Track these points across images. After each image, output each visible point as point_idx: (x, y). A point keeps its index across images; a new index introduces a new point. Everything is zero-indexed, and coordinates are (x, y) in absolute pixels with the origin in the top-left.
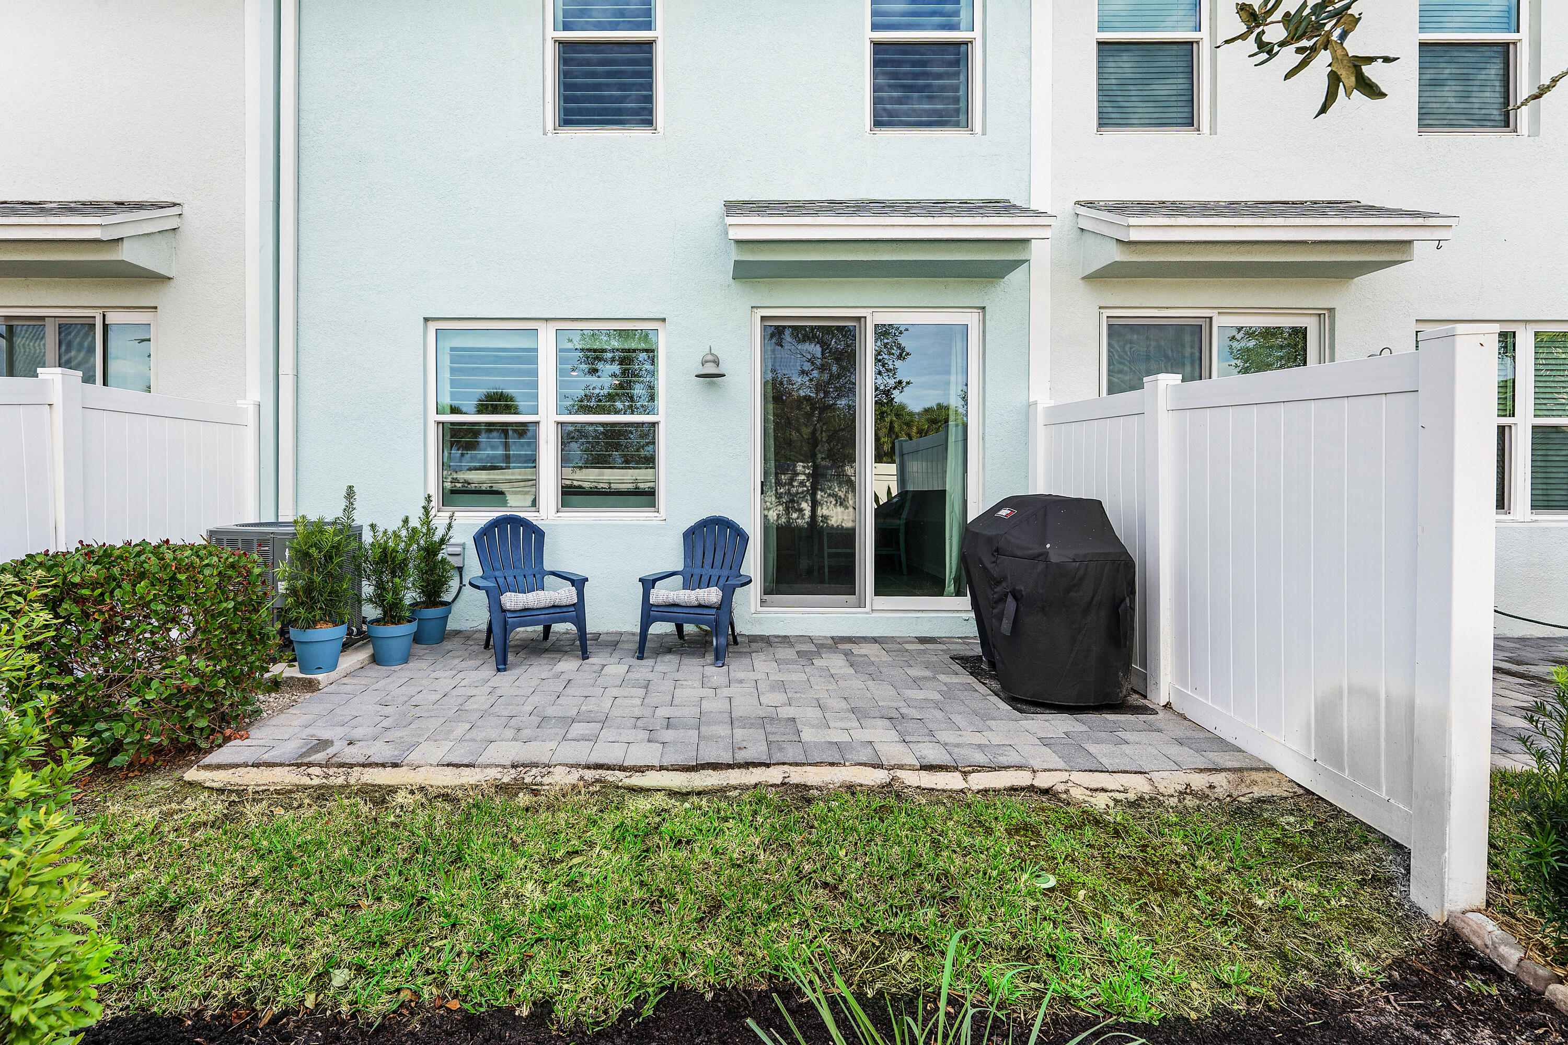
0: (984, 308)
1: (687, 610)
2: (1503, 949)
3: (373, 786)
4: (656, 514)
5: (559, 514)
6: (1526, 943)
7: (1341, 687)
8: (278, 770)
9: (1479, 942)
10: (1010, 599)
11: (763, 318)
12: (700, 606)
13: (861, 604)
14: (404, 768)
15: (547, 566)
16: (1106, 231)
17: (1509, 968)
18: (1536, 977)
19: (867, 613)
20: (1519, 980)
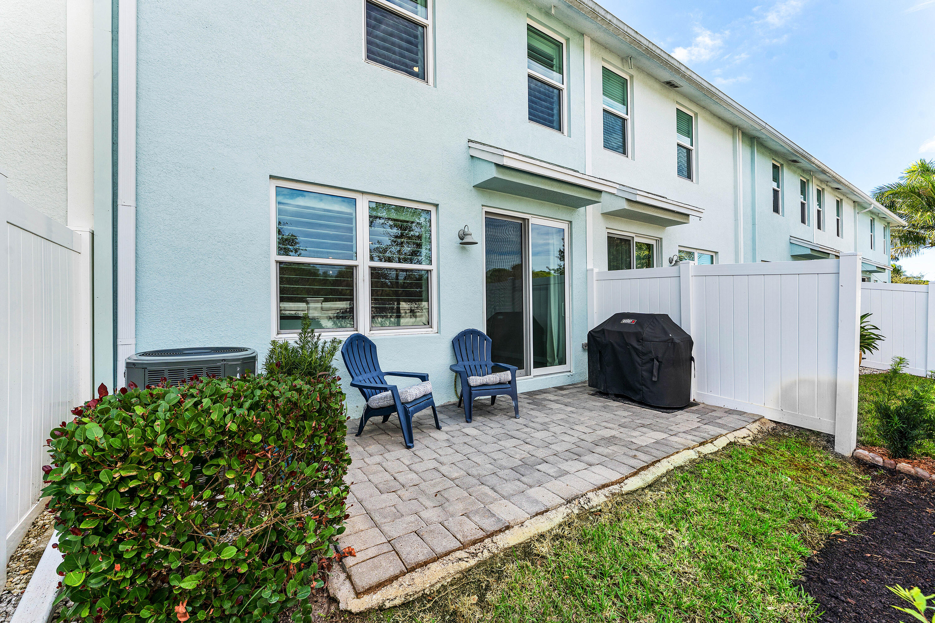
0: (571, 222)
1: (492, 387)
2: (877, 459)
3: (510, 548)
4: (431, 329)
5: (372, 332)
6: (882, 455)
7: (796, 381)
8: (433, 566)
9: (868, 459)
10: (655, 361)
11: (487, 213)
12: (500, 383)
13: (528, 374)
14: (516, 527)
15: (384, 369)
16: (620, 194)
17: (881, 464)
18: (891, 464)
19: (532, 378)
20: (886, 467)
